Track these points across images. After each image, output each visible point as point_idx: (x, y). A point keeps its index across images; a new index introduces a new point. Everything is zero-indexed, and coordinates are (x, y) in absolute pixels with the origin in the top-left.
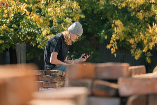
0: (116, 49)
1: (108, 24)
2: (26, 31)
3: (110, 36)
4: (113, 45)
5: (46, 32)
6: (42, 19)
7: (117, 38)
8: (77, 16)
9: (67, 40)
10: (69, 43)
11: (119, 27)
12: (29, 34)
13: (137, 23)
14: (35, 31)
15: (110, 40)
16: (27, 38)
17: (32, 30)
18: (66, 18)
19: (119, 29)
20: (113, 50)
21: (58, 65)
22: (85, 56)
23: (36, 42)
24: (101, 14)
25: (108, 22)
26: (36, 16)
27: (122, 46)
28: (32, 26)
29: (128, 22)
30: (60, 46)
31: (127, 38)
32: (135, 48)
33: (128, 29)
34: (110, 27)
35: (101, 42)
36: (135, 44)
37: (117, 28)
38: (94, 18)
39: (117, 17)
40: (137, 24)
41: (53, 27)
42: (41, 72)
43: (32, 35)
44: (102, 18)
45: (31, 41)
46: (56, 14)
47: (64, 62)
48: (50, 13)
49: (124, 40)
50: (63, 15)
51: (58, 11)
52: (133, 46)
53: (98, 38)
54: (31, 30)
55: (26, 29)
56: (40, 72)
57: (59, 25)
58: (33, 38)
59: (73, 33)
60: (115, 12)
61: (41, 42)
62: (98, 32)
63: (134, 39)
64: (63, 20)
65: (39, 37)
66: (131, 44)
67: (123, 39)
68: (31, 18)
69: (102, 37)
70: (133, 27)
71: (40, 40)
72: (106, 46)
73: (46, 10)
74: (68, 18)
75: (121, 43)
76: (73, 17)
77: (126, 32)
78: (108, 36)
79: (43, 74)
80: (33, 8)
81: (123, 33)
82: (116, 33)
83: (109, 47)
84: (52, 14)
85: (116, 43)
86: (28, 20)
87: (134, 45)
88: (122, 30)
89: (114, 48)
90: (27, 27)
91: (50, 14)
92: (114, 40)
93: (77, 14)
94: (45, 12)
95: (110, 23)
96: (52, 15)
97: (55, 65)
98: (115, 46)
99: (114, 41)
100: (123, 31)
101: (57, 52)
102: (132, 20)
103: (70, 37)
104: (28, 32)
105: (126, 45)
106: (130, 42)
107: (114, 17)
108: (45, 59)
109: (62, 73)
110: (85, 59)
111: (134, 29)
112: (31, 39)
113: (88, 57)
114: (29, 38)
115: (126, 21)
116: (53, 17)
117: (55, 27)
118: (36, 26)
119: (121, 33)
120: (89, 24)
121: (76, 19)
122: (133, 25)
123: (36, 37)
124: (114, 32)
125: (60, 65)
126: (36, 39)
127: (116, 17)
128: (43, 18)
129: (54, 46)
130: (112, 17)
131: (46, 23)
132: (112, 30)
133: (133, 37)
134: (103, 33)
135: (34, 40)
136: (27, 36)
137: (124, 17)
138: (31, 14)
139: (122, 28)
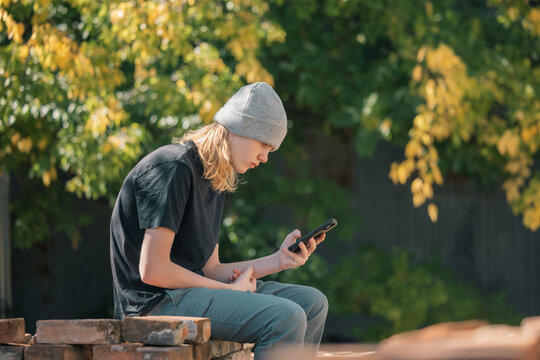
0: (434, 186)
1: (395, 66)
2: (11, 112)
3: (405, 124)
4: (422, 165)
5: (107, 116)
6: (86, 55)
7: (441, 131)
8: (247, 33)
9: (214, 171)
10: (225, 184)
11: (449, 80)
12: (25, 126)
13: (530, 57)
14: (51, 112)
15: (407, 139)
16: (15, 148)
17: (35, 108)
18: (194, 46)
19: (448, 89)
20: (421, 190)
21: (178, 292)
22: (302, 245)
23: (58, 165)
24: (357, 18)
25: (393, 58)
26: (58, 45)
27: (464, 167)
28: (38, 91)
29: (486, 54)
30: (185, 199)
31: (484, 128)
32: (526, 172)
33: (489, 86)
34: (404, 80)
35: (363, 149)
36: (523, 156)
37: (437, 84)
38: (326, 38)
39: (435, 30)
40: (527, 63)
41: (134, 92)
42: (102, 328)
43: (35, 130)
44: (361, 39)
45: (33, 158)
46: (151, 33)
47: (203, 274)
48: (124, 27)
49: (473, 139)
50: (183, 31)
51: (158, 16)
52: (513, 167)
53: (347, 134)
54: (34, 110)
55: (7, 105)
56: (94, 329)
57: (166, 82)
58: (42, 144)
59: (242, 136)
60: (424, 10)
61: (81, 164)
62: (348, 103)
63: (520, 133)
64: (181, 58)
65: (69, 141)
66: (505, 159)
67: (466, 135)
68: (32, 51)
69: (369, 127)
70: (509, 77)
71: (76, 155)
72: (388, 170)
73: (102, 12)
74: (205, 46)
75: (455, 151)
76: (229, 39)
77: (482, 100)
78: (394, 120)
79: (108, 338)
80: (40, 6)
81: (468, 105)
82: (435, 110)
83: (400, 173)
84: (130, 35)
85: (434, 155)
86: (18, 62)
87: (517, 159)
88: (459, 93)
89: (428, 179)
90: (15, 97)
91: (124, 34)
92: (427, 140)
93: (244, 23)
94: (97, 21)
95: (401, 61)
96: (133, 37)
97: (161, 290)
98: (429, 169)
99: (425, 147)
100: (466, 98)
101: (173, 230)
102: (503, 43)
103: (231, 157)
104: (19, 117)
105: (482, 160)
106: (502, 149)
107: (420, 30)
108: (113, 263)
109: (200, 330)
110: (303, 257)
111: (516, 86)
112: (35, 150)
113: (314, 243)
114: (24, 145)
115: (477, 48)
116: (136, 46)
117: (144, 88)
118: (56, 90)
119: (456, 109)
120: (300, 70)
121: (245, 51)
122: (511, 69)
123: (54, 139)
124: (424, 102)
125: (187, 290)
126: (57, 152)
127: (428, 33)
128: (91, 53)
129: (153, 203)
130: (410, 30)
131: (105, 76)
132: (412, 92)
133: (515, 125)
134: (374, 107)
135: (47, 154)
136: (15, 138)
137: (467, 30)
138: (34, 36)
139: (458, 84)
